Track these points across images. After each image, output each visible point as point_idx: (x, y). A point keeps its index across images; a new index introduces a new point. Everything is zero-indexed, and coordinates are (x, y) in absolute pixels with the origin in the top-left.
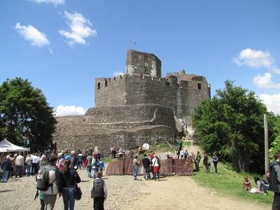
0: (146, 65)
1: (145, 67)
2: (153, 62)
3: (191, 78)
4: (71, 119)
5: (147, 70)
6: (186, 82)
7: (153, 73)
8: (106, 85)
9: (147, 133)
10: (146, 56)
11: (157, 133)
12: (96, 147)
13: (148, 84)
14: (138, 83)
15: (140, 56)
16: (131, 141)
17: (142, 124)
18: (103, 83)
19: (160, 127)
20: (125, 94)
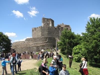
0: (48, 22)
1: (48, 23)
2: (50, 21)
3: (64, 26)
4: (21, 42)
5: (48, 24)
6: (63, 28)
7: (51, 25)
8: (35, 30)
9: (43, 46)
10: (48, 20)
11: (47, 46)
12: (27, 51)
13: (48, 29)
14: (45, 29)
15: (46, 20)
16: (38, 49)
17: (43, 43)
18: (34, 29)
19: (48, 44)
20: (41, 33)
